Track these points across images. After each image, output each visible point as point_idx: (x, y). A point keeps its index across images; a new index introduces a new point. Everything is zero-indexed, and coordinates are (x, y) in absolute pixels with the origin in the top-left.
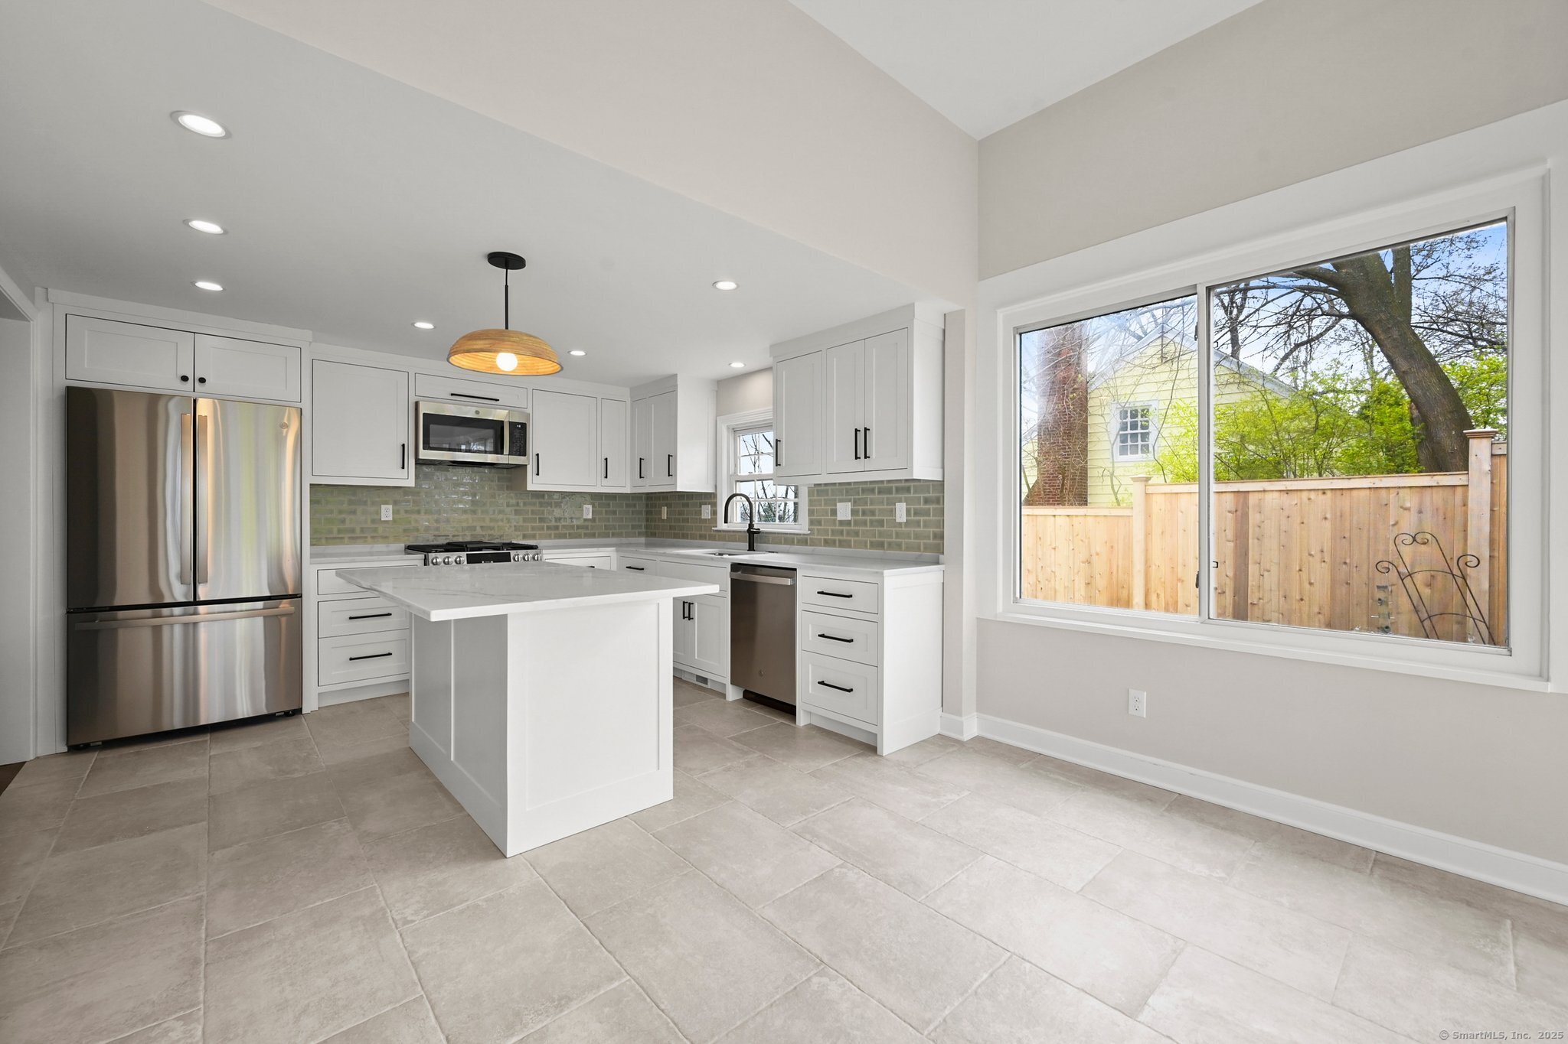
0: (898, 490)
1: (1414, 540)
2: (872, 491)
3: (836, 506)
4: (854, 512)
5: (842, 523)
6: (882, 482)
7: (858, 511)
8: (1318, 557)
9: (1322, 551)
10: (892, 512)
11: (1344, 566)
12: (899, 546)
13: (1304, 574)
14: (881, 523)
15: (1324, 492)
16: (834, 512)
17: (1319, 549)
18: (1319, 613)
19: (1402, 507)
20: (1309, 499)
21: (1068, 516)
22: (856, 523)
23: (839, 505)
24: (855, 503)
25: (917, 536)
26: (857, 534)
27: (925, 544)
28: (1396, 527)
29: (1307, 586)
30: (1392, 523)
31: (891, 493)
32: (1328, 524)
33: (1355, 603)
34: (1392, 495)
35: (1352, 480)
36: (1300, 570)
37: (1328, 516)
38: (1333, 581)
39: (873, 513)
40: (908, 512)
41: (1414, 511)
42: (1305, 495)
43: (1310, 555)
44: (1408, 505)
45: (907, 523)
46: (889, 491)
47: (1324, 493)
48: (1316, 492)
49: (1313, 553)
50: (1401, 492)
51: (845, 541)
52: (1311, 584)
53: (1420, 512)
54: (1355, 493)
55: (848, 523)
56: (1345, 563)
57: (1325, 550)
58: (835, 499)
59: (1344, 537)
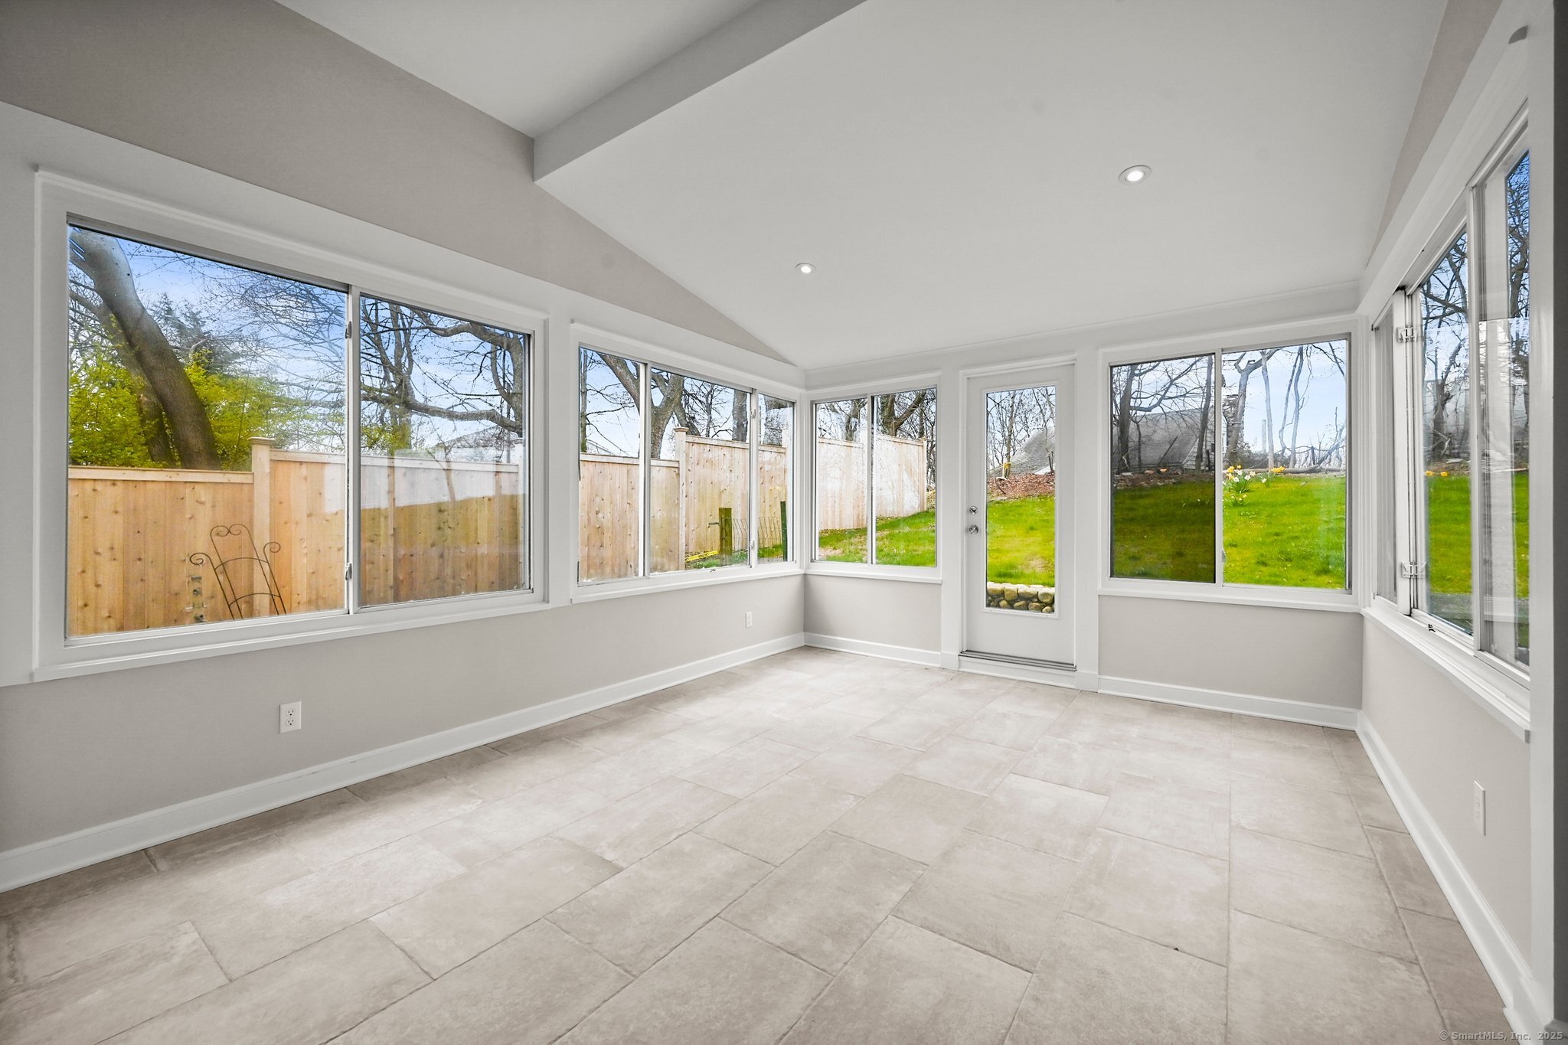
1: (229, 532)
8: (107, 554)
9: (112, 548)
11: (138, 562)
13: (90, 574)
15: (114, 482)
17: (108, 545)
18: (109, 617)
19: (197, 501)
20: (95, 490)
28: (192, 521)
29: (92, 589)
30: (188, 516)
32: (119, 519)
33: (150, 598)
34: (188, 490)
35: (147, 472)
36: (83, 572)
37: (120, 509)
38: (126, 580)
41: (209, 505)
42: (89, 486)
43: (97, 553)
44: (203, 499)
47: (114, 484)
48: (103, 483)
49: (100, 551)
50: (197, 487)
52: (98, 586)
53: (214, 506)
54: (149, 486)
56: (140, 559)
57: (116, 547)
59: (139, 532)
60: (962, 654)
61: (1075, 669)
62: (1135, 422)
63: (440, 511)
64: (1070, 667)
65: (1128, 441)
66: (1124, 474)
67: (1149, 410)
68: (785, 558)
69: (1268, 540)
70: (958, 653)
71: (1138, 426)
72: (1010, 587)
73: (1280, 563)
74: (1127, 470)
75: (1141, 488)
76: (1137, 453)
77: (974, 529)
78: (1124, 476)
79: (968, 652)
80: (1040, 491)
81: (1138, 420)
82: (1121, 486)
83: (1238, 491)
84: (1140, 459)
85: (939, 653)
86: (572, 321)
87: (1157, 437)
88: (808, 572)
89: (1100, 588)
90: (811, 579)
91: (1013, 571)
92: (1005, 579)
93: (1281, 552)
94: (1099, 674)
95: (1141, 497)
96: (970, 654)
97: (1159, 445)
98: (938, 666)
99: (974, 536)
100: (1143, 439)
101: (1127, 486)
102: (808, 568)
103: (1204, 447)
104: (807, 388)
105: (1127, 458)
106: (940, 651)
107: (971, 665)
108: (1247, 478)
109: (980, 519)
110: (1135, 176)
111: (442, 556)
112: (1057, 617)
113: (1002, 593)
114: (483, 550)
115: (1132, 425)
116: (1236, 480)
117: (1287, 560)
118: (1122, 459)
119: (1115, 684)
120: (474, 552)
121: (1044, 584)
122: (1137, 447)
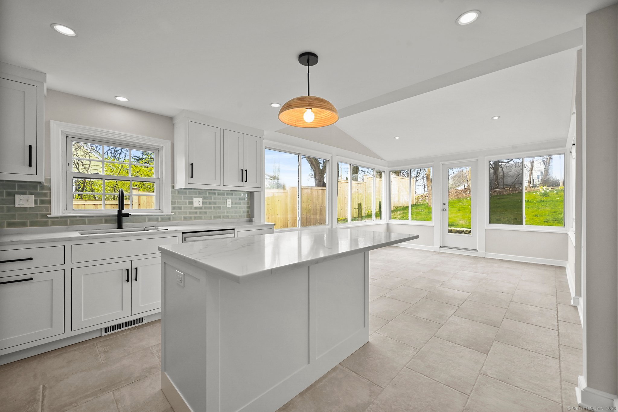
0: (227, 194)
2: (215, 194)
3: (193, 199)
4: (203, 203)
5: (196, 208)
6: (220, 190)
7: (206, 203)
10: (225, 203)
12: (228, 217)
14: (219, 208)
16: (192, 203)
21: (94, 204)
22: (205, 208)
23: (195, 200)
24: (205, 198)
25: (236, 212)
26: (206, 213)
27: (239, 215)
31: (224, 195)
39: (215, 203)
40: (232, 203)
45: (232, 208)
46: (223, 194)
51: (198, 217)
55: (201, 208)
58: (192, 197)
60: (440, 247)
61: (478, 251)
62: (501, 168)
63: (268, 205)
64: (476, 250)
65: (498, 176)
66: (496, 189)
67: (508, 162)
68: (381, 218)
69: (550, 214)
70: (439, 247)
71: (503, 169)
72: (453, 228)
73: (552, 221)
74: (497, 188)
75: (504, 195)
76: (502, 180)
77: (444, 210)
78: (496, 190)
79: (443, 247)
80: (460, 196)
81: (503, 167)
82: (494, 194)
83: (544, 196)
84: (503, 182)
85: (433, 247)
86: (337, 156)
87: (511, 173)
88: (389, 223)
89: (486, 227)
90: (390, 225)
91: (454, 224)
92: (452, 226)
93: (554, 218)
94: (486, 252)
95: (503, 198)
96: (442, 247)
97: (512, 176)
98: (433, 250)
99: (444, 212)
100: (505, 174)
101: (497, 194)
102: (389, 222)
103: (531, 178)
104: (388, 167)
105: (498, 183)
106: (433, 246)
107: (443, 250)
108: (548, 191)
109: (446, 206)
110: (496, 118)
111: (268, 218)
112: (472, 236)
113: (452, 230)
114: (279, 216)
115: (500, 169)
116: (543, 192)
117: (555, 221)
118: (495, 183)
119: (490, 255)
120: (276, 217)
121: (466, 228)
122: (502, 178)
